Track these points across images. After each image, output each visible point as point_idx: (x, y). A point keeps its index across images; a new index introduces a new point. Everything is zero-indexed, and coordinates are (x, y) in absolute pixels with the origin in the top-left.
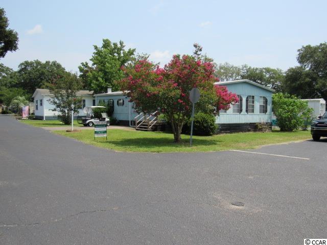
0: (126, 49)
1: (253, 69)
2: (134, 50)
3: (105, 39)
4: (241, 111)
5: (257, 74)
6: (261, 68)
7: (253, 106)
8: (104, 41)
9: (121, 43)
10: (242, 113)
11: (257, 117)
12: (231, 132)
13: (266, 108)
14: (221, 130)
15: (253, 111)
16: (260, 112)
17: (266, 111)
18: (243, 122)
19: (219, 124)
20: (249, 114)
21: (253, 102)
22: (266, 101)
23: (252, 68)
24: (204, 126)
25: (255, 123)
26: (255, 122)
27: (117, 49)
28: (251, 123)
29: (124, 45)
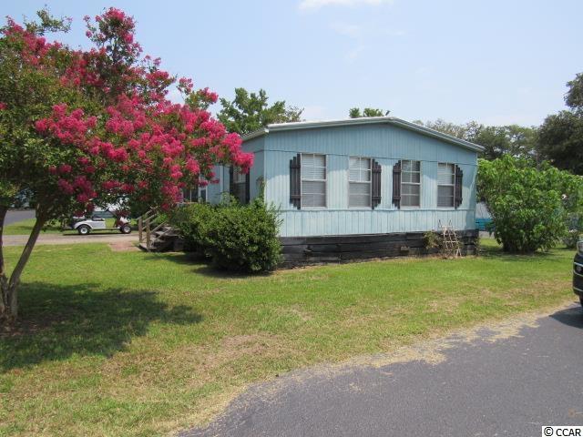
0: (270, 104)
1: (487, 129)
2: (282, 104)
3: (238, 88)
4: (375, 200)
5: (494, 137)
6: (502, 126)
7: (417, 189)
8: (237, 91)
9: (262, 94)
10: (380, 207)
11: (429, 217)
12: (343, 261)
13: (460, 193)
14: (307, 255)
15: (416, 202)
16: (440, 204)
17: (459, 202)
18: (385, 232)
19: (299, 238)
20: (402, 208)
21: (417, 178)
22: (458, 176)
23: (486, 127)
24: (226, 248)
25: (423, 234)
26: (424, 230)
27: (256, 103)
28: (408, 234)
29: (266, 96)
